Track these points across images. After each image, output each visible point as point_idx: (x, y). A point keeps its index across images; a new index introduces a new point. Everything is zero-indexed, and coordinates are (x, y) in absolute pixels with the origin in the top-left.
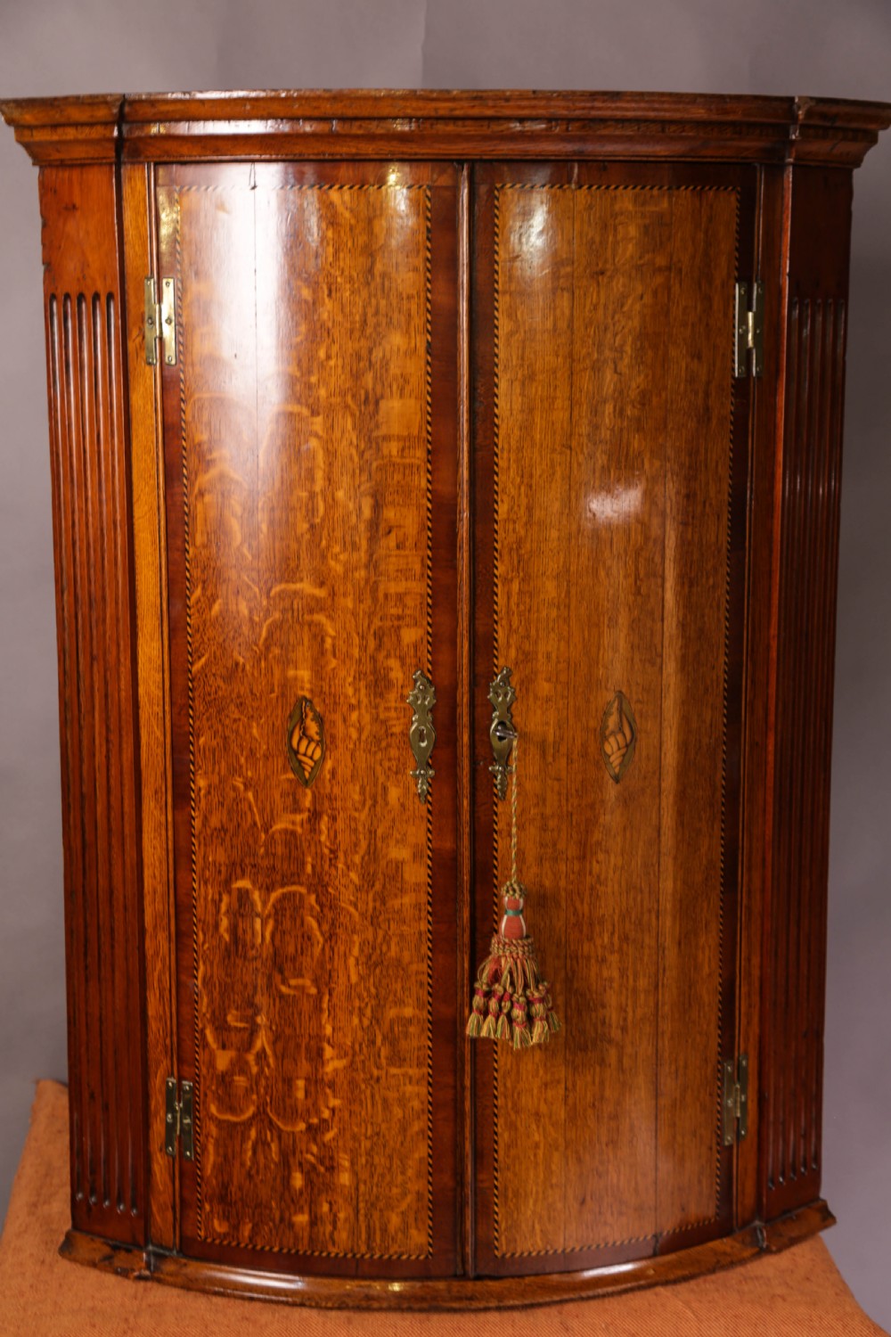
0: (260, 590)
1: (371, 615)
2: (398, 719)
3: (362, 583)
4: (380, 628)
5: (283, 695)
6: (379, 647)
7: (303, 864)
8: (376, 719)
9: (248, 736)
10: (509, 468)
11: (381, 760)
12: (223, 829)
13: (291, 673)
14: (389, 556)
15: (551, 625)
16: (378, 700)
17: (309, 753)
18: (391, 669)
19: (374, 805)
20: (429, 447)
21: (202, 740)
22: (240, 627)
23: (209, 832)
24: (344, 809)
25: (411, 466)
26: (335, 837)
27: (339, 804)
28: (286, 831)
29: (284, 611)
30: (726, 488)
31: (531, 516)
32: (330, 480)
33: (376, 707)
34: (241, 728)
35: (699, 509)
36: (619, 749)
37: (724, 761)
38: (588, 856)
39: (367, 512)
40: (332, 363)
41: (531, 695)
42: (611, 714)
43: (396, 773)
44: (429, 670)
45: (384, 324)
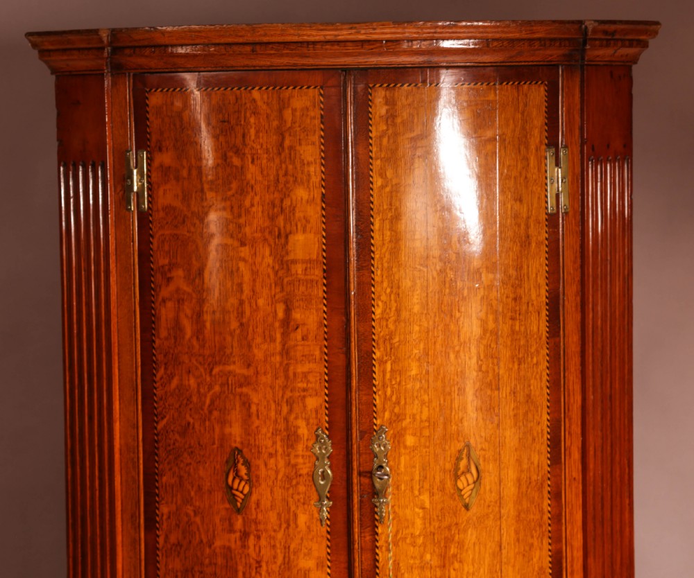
0: (205, 370)
1: (285, 387)
2: (304, 463)
3: (278, 365)
4: (291, 397)
5: (221, 446)
6: (291, 411)
7: (236, 571)
8: (288, 464)
9: (197, 476)
10: (382, 282)
11: (293, 494)
12: (179, 544)
13: (227, 430)
14: (297, 346)
15: (415, 394)
16: (290, 450)
17: (241, 488)
18: (299, 427)
19: (288, 528)
20: (325, 267)
21: (164, 479)
22: (191, 396)
23: (169, 546)
24: (266, 530)
25: (312, 281)
26: (260, 551)
27: (261, 527)
28: (224, 547)
29: (222, 385)
30: (544, 293)
31: (399, 315)
32: (254, 292)
33: (289, 455)
34: (192, 470)
35: (524, 308)
36: (468, 485)
37: (549, 492)
38: (447, 565)
39: (281, 314)
40: (254, 209)
41: (402, 445)
42: (462, 459)
43: (304, 504)
44: (326, 428)
45: (291, 182)
